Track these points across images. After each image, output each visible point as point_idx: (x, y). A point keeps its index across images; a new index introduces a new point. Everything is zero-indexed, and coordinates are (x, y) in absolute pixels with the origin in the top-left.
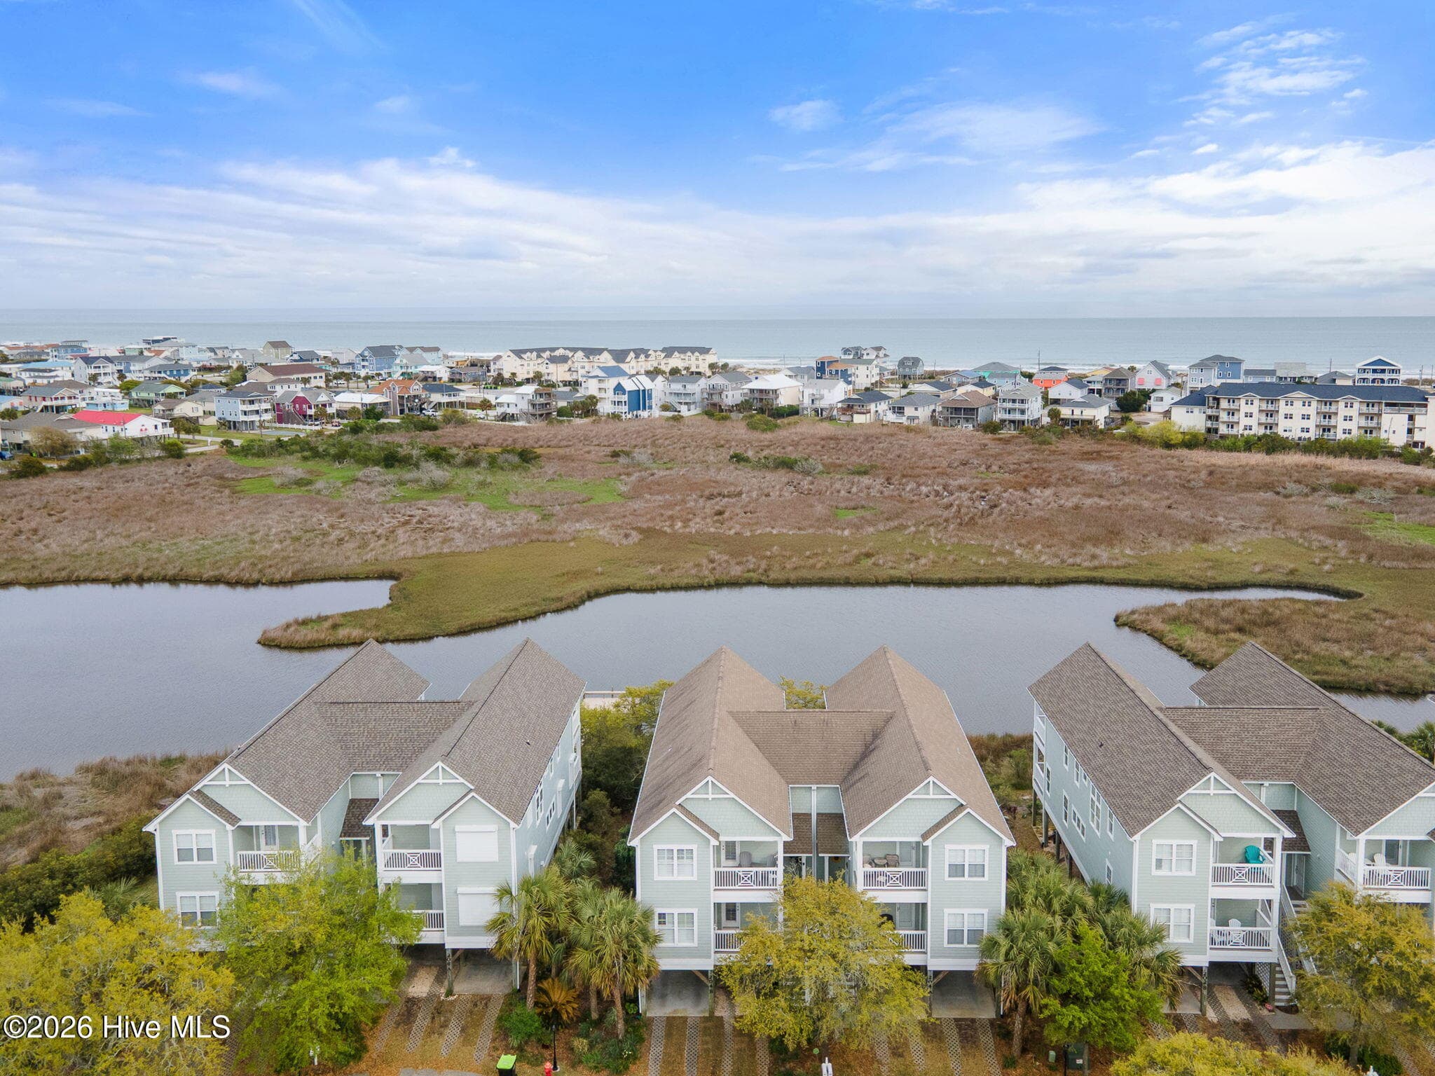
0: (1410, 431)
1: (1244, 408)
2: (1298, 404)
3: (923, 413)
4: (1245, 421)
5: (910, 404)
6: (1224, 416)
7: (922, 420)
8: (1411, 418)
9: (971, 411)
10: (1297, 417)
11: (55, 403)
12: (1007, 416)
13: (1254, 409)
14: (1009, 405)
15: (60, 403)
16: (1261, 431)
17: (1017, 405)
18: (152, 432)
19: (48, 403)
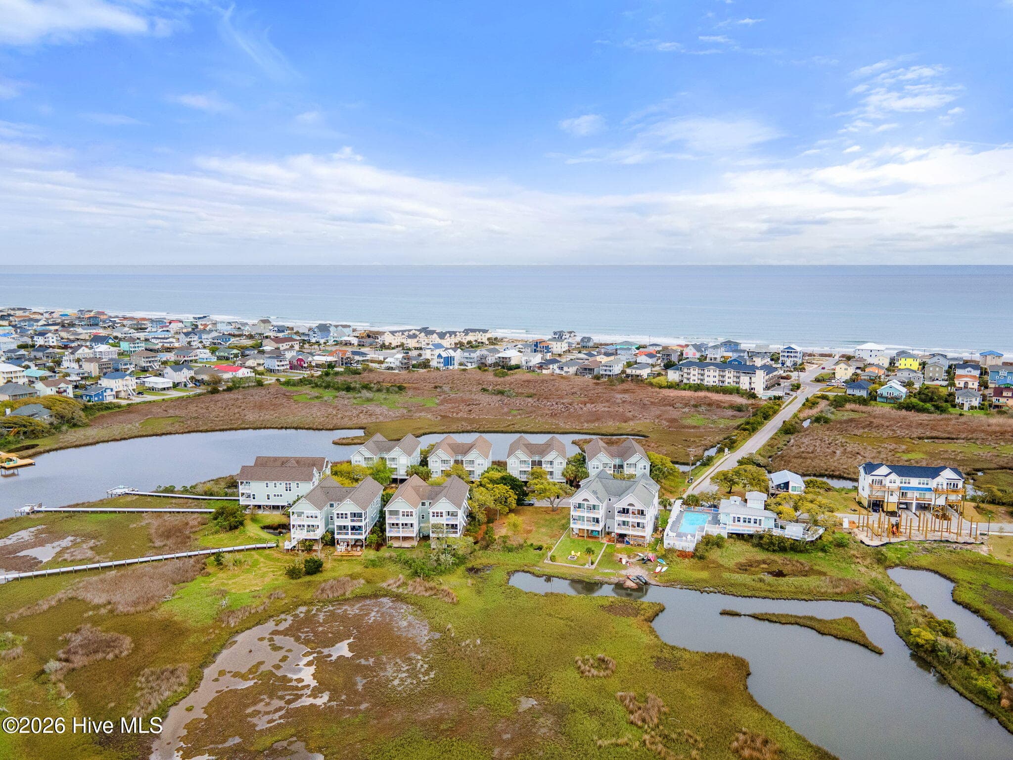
0: (750, 383)
1: (692, 372)
2: (712, 371)
3: (572, 370)
4: (692, 378)
5: (566, 366)
6: (685, 375)
7: (571, 373)
8: (750, 378)
9: (591, 370)
10: (712, 376)
11: (189, 359)
12: (604, 373)
13: (696, 373)
14: (606, 368)
15: (191, 358)
16: (699, 382)
17: (608, 368)
18: (247, 375)
19: (186, 359)
